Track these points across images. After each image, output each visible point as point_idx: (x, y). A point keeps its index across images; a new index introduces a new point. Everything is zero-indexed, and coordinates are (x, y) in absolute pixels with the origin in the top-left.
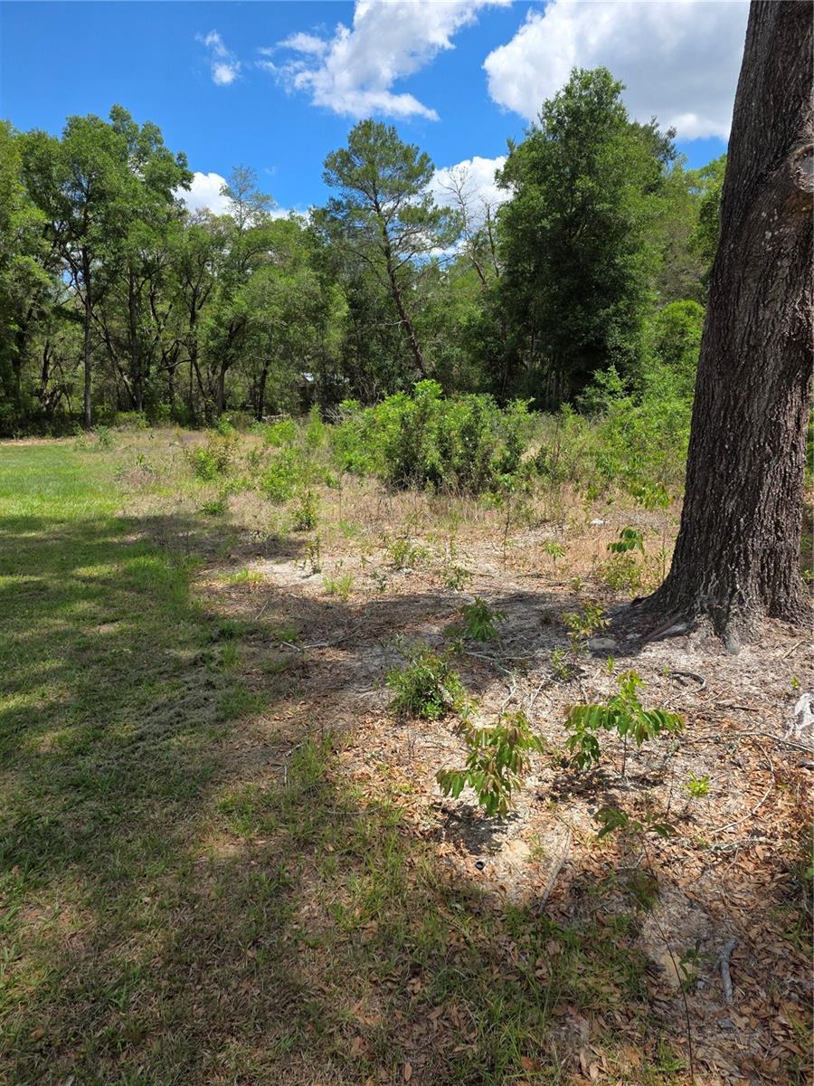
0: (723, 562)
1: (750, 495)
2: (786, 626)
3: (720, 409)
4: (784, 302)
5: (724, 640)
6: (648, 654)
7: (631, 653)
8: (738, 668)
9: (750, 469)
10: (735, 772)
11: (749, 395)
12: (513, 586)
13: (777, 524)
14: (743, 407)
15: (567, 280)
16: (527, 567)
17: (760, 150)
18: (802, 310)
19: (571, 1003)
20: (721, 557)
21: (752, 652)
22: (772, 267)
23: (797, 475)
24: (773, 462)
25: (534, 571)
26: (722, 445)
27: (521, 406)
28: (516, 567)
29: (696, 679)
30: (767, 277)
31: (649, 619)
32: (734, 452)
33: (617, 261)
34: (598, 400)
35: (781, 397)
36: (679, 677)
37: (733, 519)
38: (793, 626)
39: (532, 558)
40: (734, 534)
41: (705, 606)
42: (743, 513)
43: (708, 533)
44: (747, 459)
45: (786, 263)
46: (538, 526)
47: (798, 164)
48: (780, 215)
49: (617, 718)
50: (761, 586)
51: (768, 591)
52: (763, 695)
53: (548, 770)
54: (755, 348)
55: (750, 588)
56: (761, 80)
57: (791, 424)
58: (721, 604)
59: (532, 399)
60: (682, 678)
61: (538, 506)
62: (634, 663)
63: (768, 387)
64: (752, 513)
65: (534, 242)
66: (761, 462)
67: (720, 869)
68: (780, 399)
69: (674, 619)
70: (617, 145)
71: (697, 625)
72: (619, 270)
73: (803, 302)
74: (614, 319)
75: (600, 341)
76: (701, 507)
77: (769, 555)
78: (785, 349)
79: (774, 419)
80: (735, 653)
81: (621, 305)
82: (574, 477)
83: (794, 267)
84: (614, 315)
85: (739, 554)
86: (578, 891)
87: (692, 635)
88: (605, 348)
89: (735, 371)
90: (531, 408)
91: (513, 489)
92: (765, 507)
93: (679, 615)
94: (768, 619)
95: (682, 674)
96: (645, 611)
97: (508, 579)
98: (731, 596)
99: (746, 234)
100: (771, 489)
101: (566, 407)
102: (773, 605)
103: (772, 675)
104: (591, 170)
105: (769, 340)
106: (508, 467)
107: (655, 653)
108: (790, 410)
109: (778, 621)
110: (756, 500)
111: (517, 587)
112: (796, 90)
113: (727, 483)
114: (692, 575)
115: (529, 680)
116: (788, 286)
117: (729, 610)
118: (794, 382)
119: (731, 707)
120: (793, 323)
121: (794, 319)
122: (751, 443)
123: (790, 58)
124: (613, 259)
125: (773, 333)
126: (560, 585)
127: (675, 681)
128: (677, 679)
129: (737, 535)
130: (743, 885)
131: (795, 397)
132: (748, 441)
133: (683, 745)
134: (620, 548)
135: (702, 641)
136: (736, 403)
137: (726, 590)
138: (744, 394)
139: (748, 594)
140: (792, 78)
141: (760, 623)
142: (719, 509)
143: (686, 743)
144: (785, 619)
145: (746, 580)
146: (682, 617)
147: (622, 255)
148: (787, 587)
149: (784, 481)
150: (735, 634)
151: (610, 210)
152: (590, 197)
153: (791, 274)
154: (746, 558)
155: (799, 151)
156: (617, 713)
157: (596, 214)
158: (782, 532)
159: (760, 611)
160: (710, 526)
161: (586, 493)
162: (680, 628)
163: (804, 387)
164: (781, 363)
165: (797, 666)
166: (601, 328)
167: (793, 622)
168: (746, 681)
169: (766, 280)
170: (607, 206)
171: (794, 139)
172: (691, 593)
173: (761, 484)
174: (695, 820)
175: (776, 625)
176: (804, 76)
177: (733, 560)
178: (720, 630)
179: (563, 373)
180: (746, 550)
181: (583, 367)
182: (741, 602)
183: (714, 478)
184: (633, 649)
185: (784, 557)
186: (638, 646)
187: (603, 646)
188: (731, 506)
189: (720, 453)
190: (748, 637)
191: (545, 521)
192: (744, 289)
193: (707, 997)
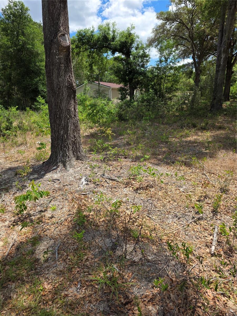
0: (63, 148)
1: (66, 128)
2: (81, 162)
3: (54, 106)
4: (65, 76)
5: (66, 168)
6: (46, 176)
7: (42, 177)
8: (69, 175)
9: (65, 122)
10: (66, 201)
11: (61, 102)
12: (8, 166)
13: (74, 136)
14: (60, 105)
15: (22, 69)
16: (14, 159)
17: (51, 32)
18: (69, 79)
19: (10, 281)
20: (62, 146)
21: (73, 170)
22: (60, 66)
23: (77, 123)
24: (70, 120)
25: (16, 160)
26: (57, 116)
27: (14, 109)
28: (10, 159)
29: (58, 180)
30: (59, 69)
31: (47, 167)
32: (60, 117)
33: (37, 64)
34: (39, 106)
35: (69, 102)
36: (54, 181)
37: (63, 136)
38: (82, 161)
39: (16, 156)
40: (64, 140)
41: (60, 160)
42: (65, 134)
43: (58, 140)
44: (64, 119)
45: (63, 65)
46: (19, 146)
47: (60, 38)
48: (58, 52)
49: (29, 196)
50: (73, 152)
51: (75, 153)
52: (74, 180)
53: (13, 218)
54: (59, 89)
55: (70, 153)
56: (47, 12)
57: (73, 109)
58: (64, 159)
59: (17, 107)
60: (55, 181)
61: (19, 139)
62: (42, 180)
63: (65, 100)
64: (67, 134)
65: (8, 55)
66: (67, 120)
67: (59, 227)
68: (69, 103)
69: (53, 165)
70: (30, 27)
71: (59, 166)
72: (38, 67)
73: (69, 76)
74: (39, 82)
75: (37, 88)
76: (55, 134)
77: (74, 144)
78: (67, 89)
79: (68, 108)
80: (68, 171)
81: (41, 77)
82: (31, 130)
83: (65, 67)
84: (39, 80)
85: (66, 145)
86: (18, 249)
87: (58, 169)
88: (39, 91)
89: (56, 95)
90: (17, 109)
91: (11, 135)
92: (70, 132)
93: (54, 164)
94: (76, 161)
95: (55, 180)
96: (46, 165)
97: (8, 164)
98: (66, 156)
99: (51, 56)
100: (71, 127)
101: (28, 109)
102: (77, 157)
103: (77, 174)
104: (23, 34)
105: (63, 86)
106: (8, 128)
107: (48, 176)
108: (72, 106)
109: (79, 161)
110: (68, 130)
111: (10, 166)
112: (57, 17)
113: (60, 126)
114: (56, 153)
115: (9, 193)
116: (65, 72)
117: (66, 160)
118: (71, 98)
119: (67, 185)
120: (68, 82)
121: (68, 81)
122: (64, 115)
123: (53, 7)
124: (36, 63)
125: (63, 85)
126: (24, 162)
127: (53, 182)
128: (53, 181)
129: (65, 140)
130: (64, 229)
131: (72, 102)
132: (63, 114)
133: (53, 199)
134: (40, 148)
135: (60, 170)
136: (58, 104)
137: (65, 155)
138: (59, 102)
139: (70, 155)
140: (55, 13)
141: (74, 162)
142: (59, 134)
143: (54, 198)
144: (81, 160)
145: (69, 152)
146: (55, 164)
147: (38, 62)
148: (80, 152)
149: (74, 125)
150: (68, 166)
151: (32, 48)
152: (25, 43)
153: (65, 68)
154: (68, 146)
155: (60, 34)
156: (29, 195)
157: (28, 48)
158: (76, 138)
159: (74, 159)
160: (58, 138)
161: (35, 134)
162: (55, 168)
163: (74, 100)
164: (67, 93)
165: (82, 171)
166: (36, 85)
167: (82, 160)
168: (71, 177)
169: (59, 70)
170: (31, 46)
171: (58, 31)
172: (56, 157)
173: (68, 126)
174: (54, 217)
175: (78, 162)
176: (58, 13)
177: (65, 147)
178: (65, 166)
179: (27, 98)
180: (68, 144)
181: (33, 96)
182: (69, 157)
183: (56, 125)
184: (42, 176)
185: (78, 144)
186: (44, 175)
187: (33, 177)
188: (62, 132)
189: (56, 118)
190: (71, 166)
191: (21, 144)
192: (54, 72)
193: (51, 261)
